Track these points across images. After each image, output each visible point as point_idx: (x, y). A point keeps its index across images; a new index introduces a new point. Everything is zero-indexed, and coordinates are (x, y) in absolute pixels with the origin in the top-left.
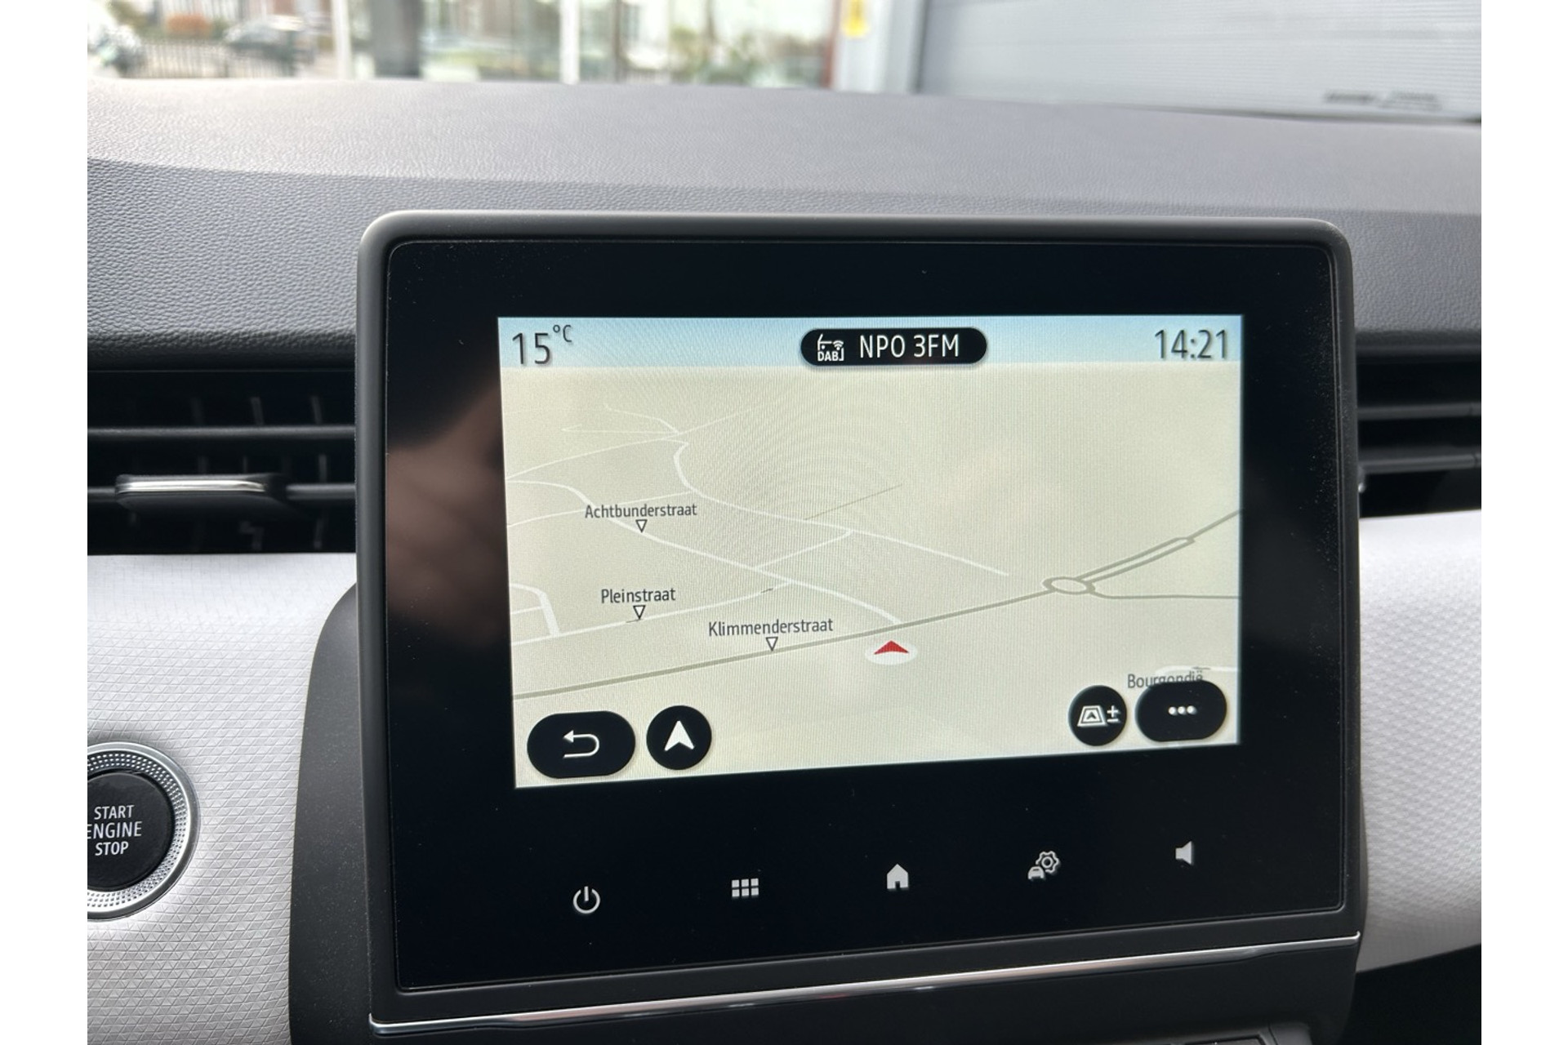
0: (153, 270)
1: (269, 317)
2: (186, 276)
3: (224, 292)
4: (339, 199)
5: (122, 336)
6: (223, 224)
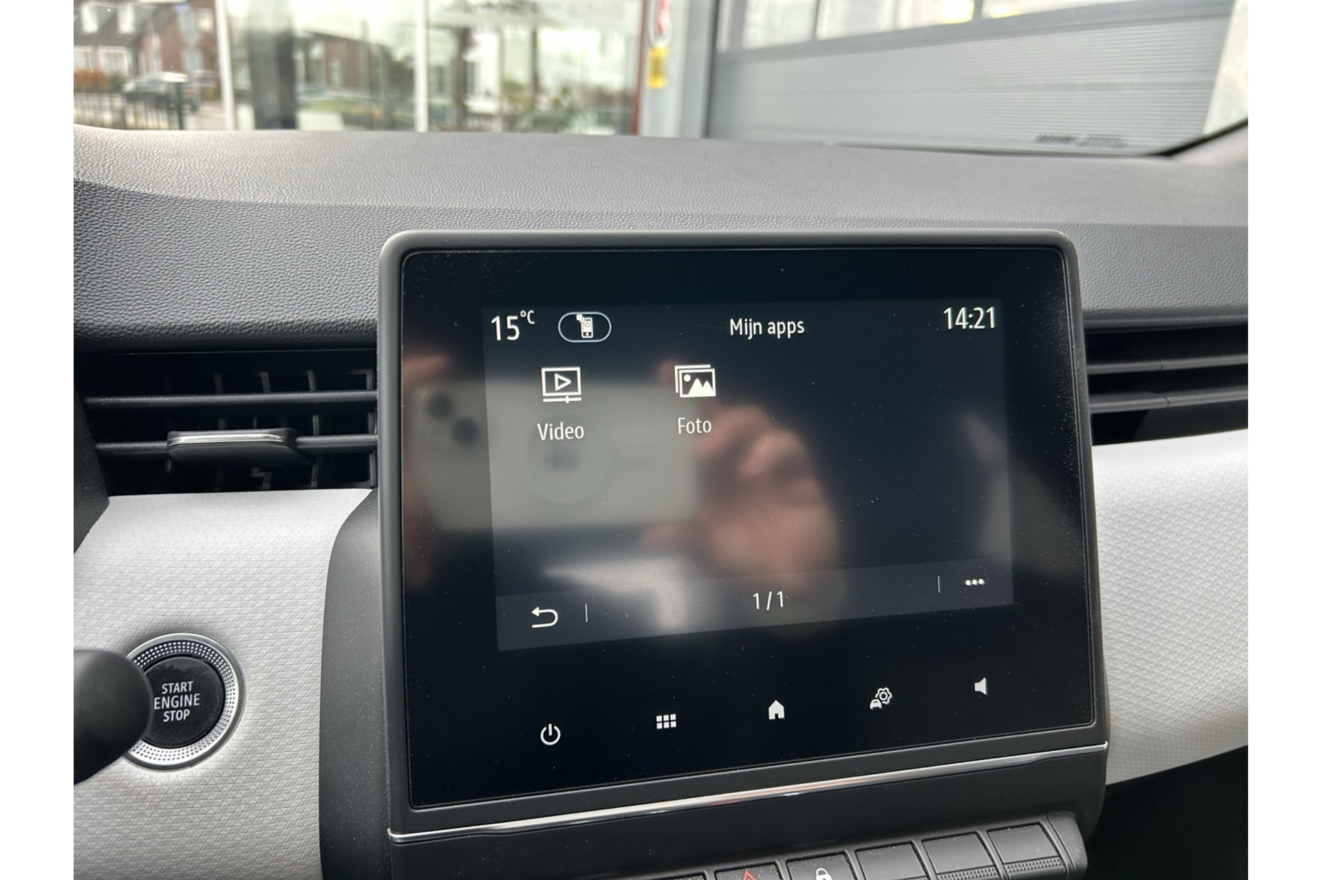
0: (196, 276)
1: (287, 310)
2: (222, 281)
3: (252, 292)
4: (332, 222)
6: (247, 242)
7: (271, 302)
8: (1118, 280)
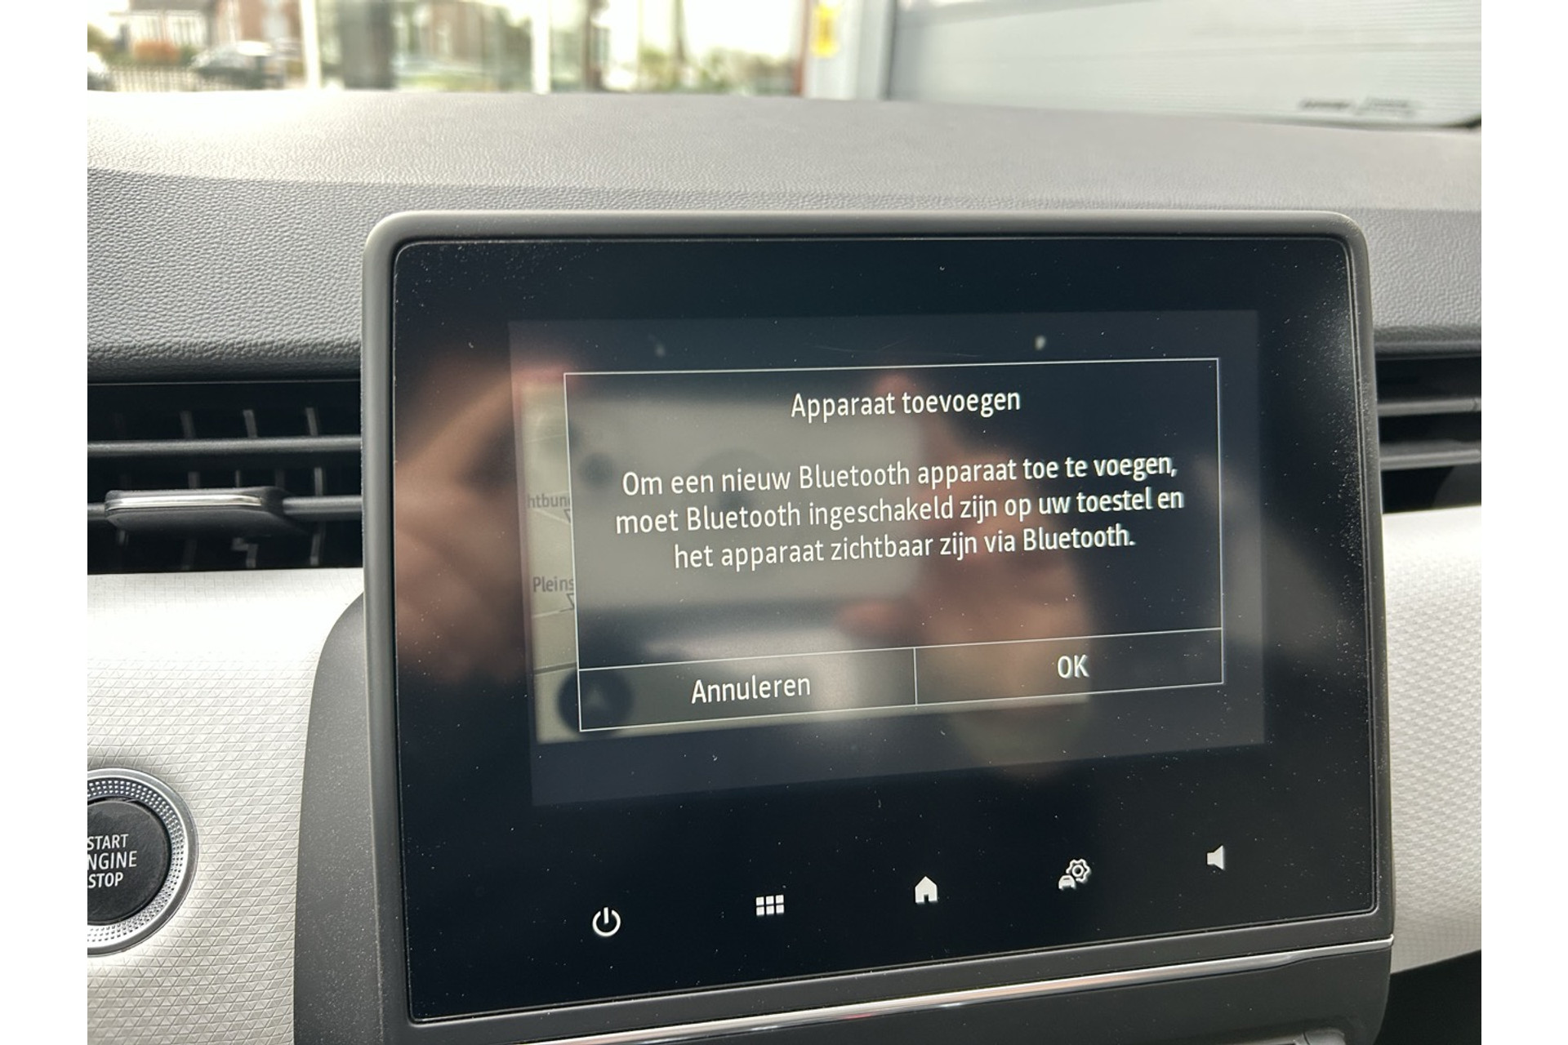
3: (218, 301)
4: (335, 205)
5: (112, 347)
6: (215, 232)
7: (243, 315)
8: (1418, 286)
